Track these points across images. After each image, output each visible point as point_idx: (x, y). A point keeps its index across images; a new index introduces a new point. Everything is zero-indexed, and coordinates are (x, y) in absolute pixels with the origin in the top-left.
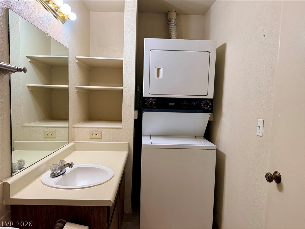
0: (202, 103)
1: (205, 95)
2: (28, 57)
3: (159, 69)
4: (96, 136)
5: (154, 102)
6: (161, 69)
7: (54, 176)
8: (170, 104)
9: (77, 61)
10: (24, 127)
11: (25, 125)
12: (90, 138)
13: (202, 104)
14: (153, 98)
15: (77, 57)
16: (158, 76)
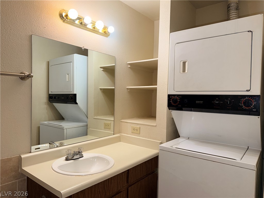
0: (242, 101)
1: (247, 91)
2: (101, 67)
3: (184, 63)
4: (135, 131)
5: (179, 100)
6: (187, 62)
7: (67, 159)
8: (197, 102)
9: (129, 66)
10: (94, 118)
11: (95, 117)
12: (132, 133)
13: (241, 103)
14: (178, 95)
15: (128, 63)
16: (184, 70)
